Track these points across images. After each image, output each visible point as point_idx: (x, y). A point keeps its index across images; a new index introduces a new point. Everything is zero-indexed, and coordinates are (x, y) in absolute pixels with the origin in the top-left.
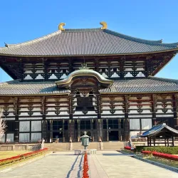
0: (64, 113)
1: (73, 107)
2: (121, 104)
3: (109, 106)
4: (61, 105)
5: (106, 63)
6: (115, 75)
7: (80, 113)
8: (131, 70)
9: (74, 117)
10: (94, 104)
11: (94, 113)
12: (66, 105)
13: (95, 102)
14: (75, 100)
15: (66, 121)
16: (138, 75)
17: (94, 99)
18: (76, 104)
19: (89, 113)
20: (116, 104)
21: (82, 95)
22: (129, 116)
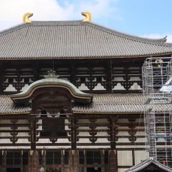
0: (23, 140)
1: (36, 132)
2: (106, 128)
3: (88, 131)
4: (19, 128)
5: (86, 69)
6: (99, 87)
7: (47, 141)
8: (122, 79)
9: (37, 147)
10: (67, 128)
11: (66, 141)
12: (27, 128)
13: (69, 125)
14: (40, 122)
15: (26, 152)
16: (133, 88)
17: (67, 121)
18: (40, 128)
19: (60, 141)
20: (98, 128)
21: (49, 116)
22: (117, 147)
